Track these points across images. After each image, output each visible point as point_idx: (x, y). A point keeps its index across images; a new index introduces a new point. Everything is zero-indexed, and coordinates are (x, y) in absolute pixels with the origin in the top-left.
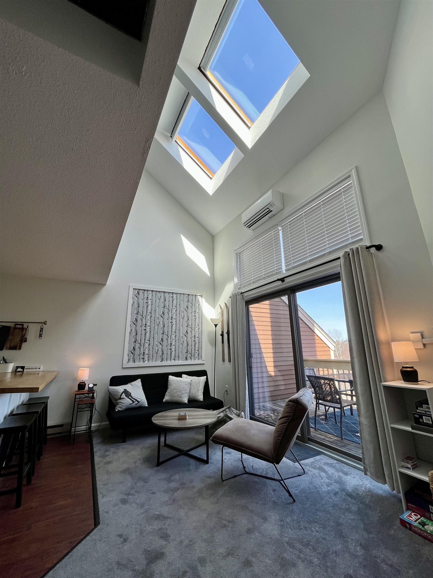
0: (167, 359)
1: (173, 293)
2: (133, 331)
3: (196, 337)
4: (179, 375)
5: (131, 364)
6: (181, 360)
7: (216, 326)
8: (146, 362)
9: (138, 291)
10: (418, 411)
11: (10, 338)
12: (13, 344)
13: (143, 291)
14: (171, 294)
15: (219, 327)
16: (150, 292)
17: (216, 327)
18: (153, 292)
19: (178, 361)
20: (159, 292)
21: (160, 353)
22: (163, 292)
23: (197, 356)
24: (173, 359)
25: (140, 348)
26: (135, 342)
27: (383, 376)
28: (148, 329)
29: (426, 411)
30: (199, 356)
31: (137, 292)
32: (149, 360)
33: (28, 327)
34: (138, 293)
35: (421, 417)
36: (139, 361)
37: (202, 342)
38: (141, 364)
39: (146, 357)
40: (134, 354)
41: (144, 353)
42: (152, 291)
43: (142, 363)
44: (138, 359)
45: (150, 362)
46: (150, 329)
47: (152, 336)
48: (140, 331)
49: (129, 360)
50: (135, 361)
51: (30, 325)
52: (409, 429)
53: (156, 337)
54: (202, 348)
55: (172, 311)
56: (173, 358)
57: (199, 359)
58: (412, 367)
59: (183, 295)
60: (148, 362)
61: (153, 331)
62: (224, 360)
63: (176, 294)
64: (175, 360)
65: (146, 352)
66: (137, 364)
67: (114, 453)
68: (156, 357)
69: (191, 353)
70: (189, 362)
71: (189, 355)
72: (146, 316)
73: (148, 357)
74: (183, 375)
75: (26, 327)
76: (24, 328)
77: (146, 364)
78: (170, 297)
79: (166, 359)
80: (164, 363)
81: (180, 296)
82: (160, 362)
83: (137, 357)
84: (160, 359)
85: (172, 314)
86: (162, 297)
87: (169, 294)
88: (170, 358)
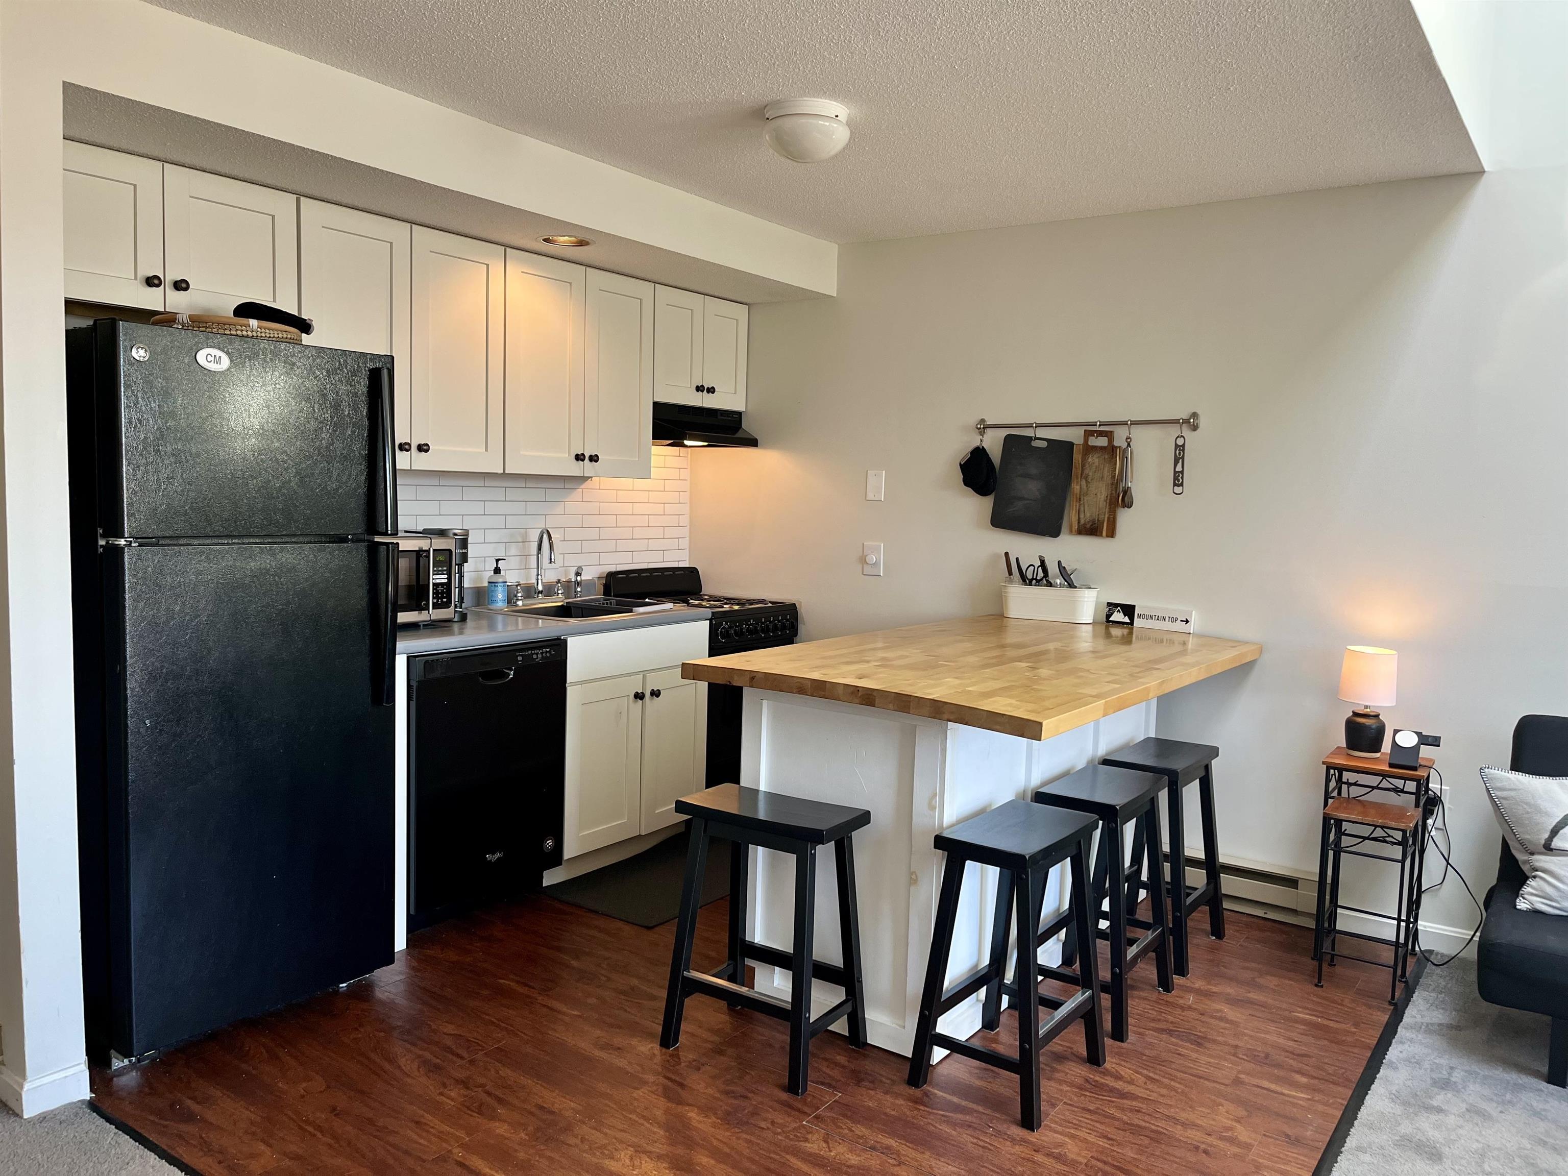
11: (1076, 487)
12: (1088, 515)
33: (1129, 445)
51: (1138, 434)
67: (1473, 1110)
75: (1125, 445)
76: (1117, 447)
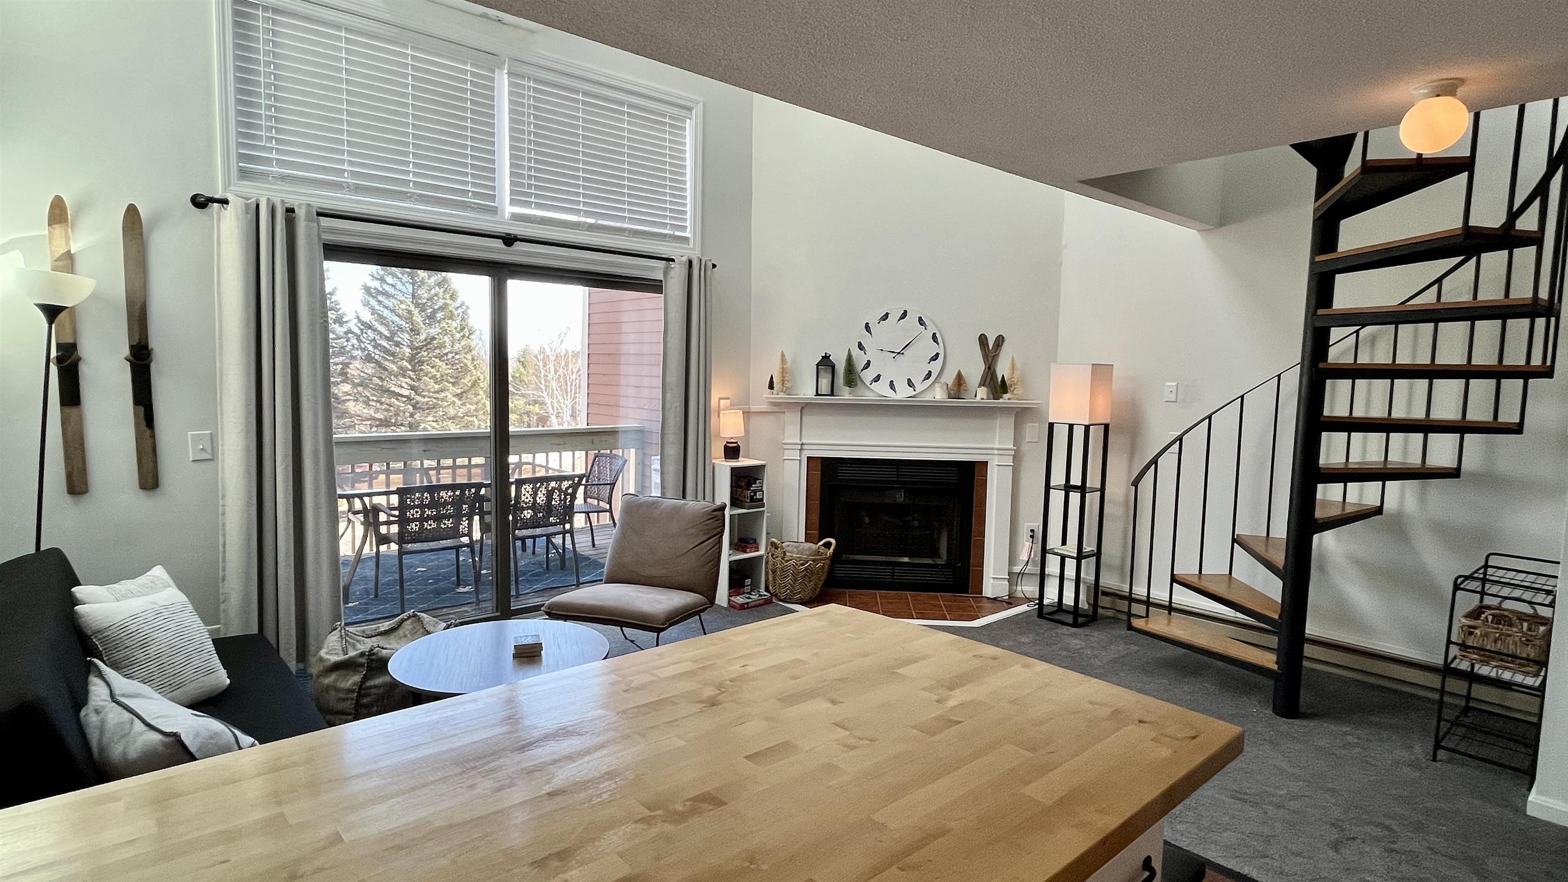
7: (54, 312)
10: (752, 488)
17: (51, 322)
29: (758, 487)
35: (755, 494)
52: (745, 510)
58: (736, 443)
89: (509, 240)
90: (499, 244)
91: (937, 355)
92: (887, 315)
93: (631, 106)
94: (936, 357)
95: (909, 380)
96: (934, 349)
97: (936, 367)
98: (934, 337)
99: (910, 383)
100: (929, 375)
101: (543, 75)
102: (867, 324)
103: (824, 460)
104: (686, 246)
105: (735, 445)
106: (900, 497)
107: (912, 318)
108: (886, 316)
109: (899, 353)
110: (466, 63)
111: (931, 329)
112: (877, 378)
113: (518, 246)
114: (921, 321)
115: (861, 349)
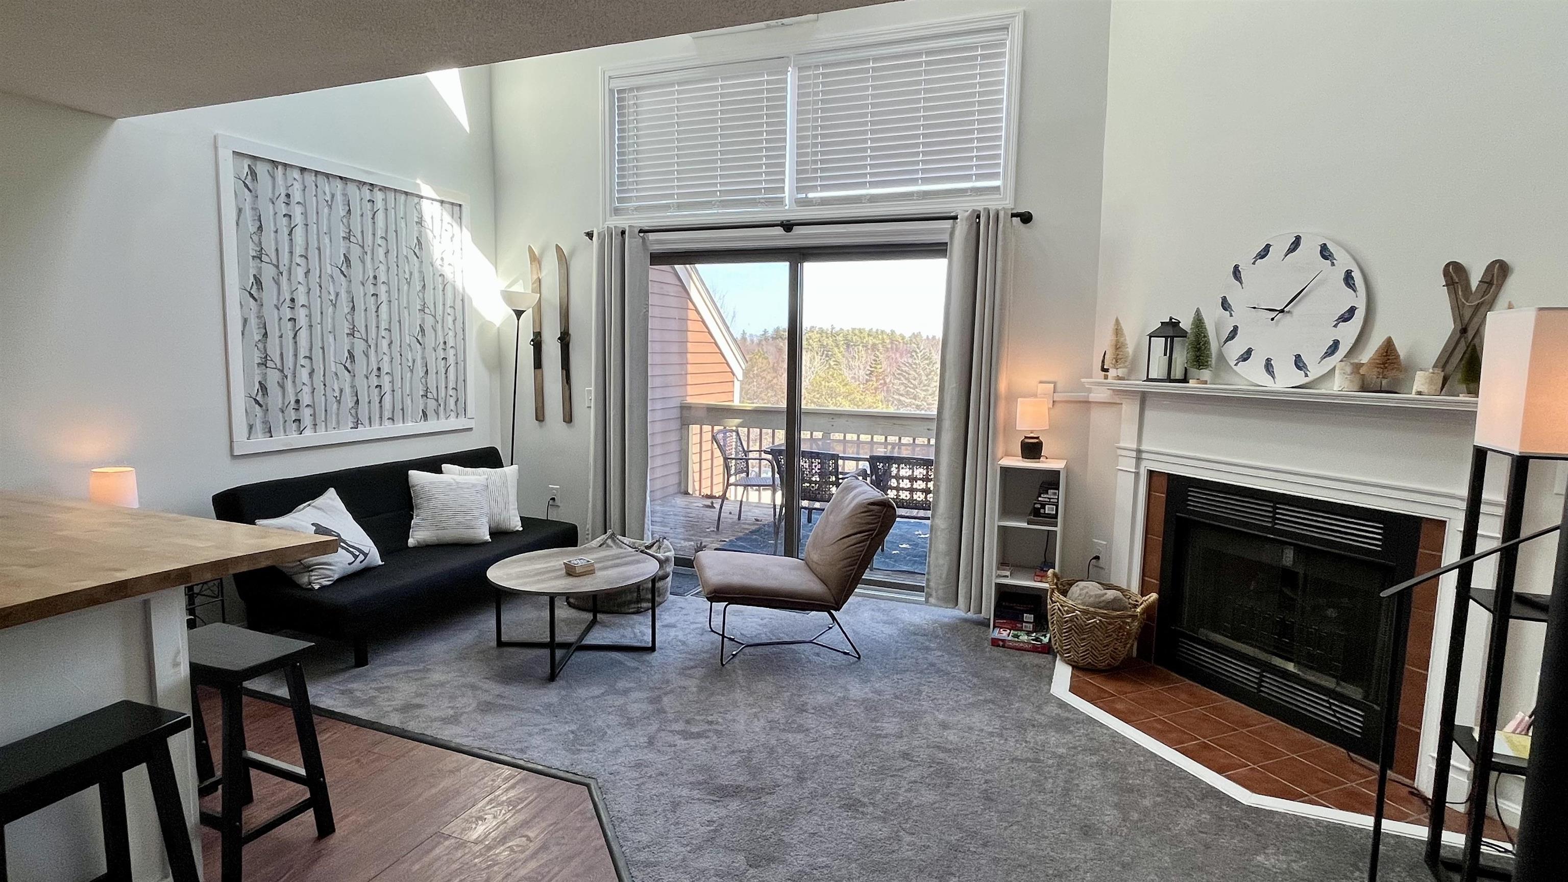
0: (370, 418)
1: (371, 185)
2: (250, 323)
3: (448, 346)
4: (433, 465)
5: (261, 443)
6: (410, 419)
7: (519, 313)
8: (308, 433)
9: (249, 165)
10: (1040, 499)
13: (268, 167)
14: (366, 188)
15: (527, 317)
16: (296, 174)
17: (518, 320)
18: (306, 175)
19: (401, 425)
20: (328, 176)
21: (349, 401)
22: (341, 178)
23: (452, 406)
24: (389, 419)
25: (282, 386)
26: (263, 364)
27: (993, 452)
28: (301, 314)
29: (1050, 499)
30: (461, 409)
31: (246, 169)
32: (315, 425)
34: (253, 174)
35: (1043, 506)
36: (285, 432)
37: (464, 360)
38: (294, 439)
39: (306, 413)
40: (264, 407)
41: (297, 401)
42: (303, 170)
43: (295, 435)
44: (281, 422)
45: (321, 432)
46: (307, 318)
47: (318, 344)
48: (277, 326)
49: (251, 427)
50: (270, 432)
52: (1024, 525)
53: (329, 345)
54: (464, 381)
55: (373, 254)
56: (387, 414)
57: (458, 414)
58: (1037, 438)
59: (403, 197)
60: (313, 430)
61: (319, 326)
62: (540, 416)
63: (383, 189)
64: (393, 420)
65: (303, 400)
66: (279, 441)
68: (338, 415)
69: (436, 397)
70: (432, 425)
71: (432, 404)
72: (290, 268)
73: (314, 415)
74: (445, 467)
77: (309, 437)
78: (365, 202)
79: (367, 421)
80: (364, 432)
81: (395, 199)
82: (352, 428)
83: (276, 418)
84: (351, 419)
85: (374, 266)
86: (339, 198)
87: (361, 186)
88: (378, 416)
89: (788, 226)
90: (779, 231)
91: (1352, 311)
92: (1267, 248)
93: (929, 53)
94: (1349, 314)
95: (1298, 357)
96: (1347, 299)
97: (1348, 333)
98: (1348, 279)
99: (1299, 363)
100: (1335, 345)
101: (831, 58)
102: (1236, 268)
103: (1172, 479)
104: (998, 196)
105: (1036, 441)
106: (1288, 557)
107: (1309, 250)
108: (1264, 253)
109: (1282, 311)
110: (762, 75)
111: (1344, 262)
112: (1246, 356)
113: (797, 230)
114: (1325, 252)
115: (1225, 309)
